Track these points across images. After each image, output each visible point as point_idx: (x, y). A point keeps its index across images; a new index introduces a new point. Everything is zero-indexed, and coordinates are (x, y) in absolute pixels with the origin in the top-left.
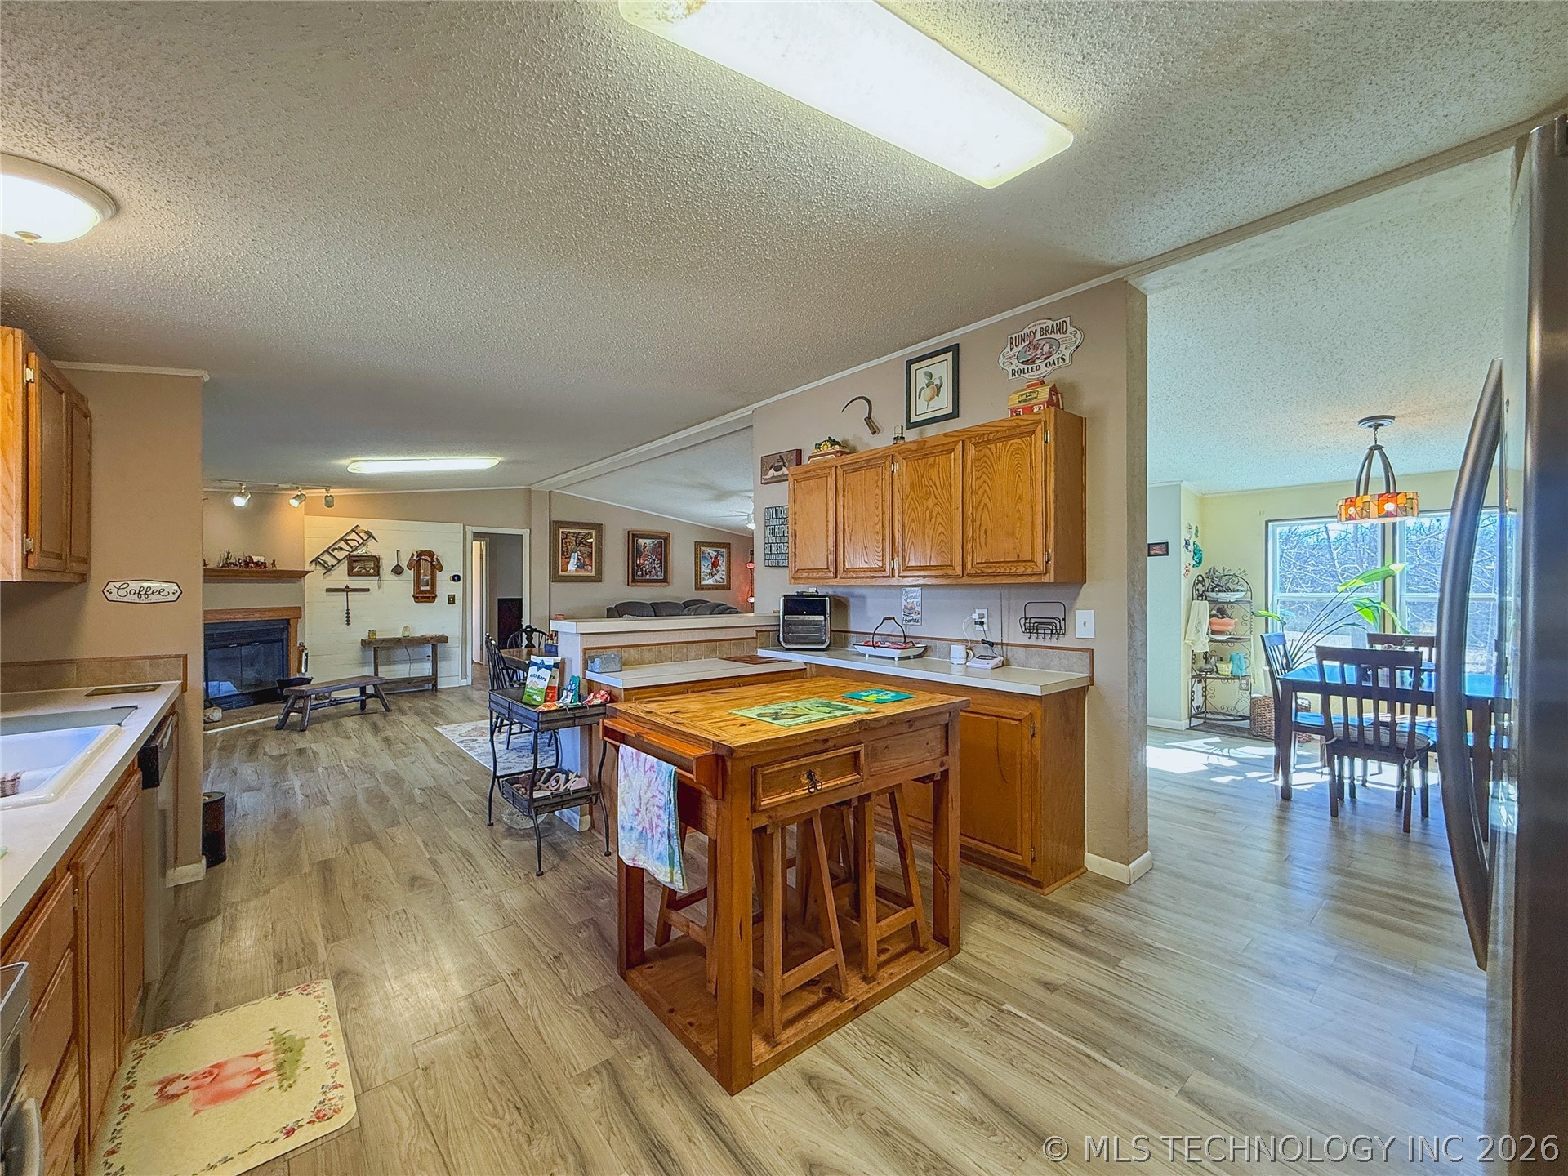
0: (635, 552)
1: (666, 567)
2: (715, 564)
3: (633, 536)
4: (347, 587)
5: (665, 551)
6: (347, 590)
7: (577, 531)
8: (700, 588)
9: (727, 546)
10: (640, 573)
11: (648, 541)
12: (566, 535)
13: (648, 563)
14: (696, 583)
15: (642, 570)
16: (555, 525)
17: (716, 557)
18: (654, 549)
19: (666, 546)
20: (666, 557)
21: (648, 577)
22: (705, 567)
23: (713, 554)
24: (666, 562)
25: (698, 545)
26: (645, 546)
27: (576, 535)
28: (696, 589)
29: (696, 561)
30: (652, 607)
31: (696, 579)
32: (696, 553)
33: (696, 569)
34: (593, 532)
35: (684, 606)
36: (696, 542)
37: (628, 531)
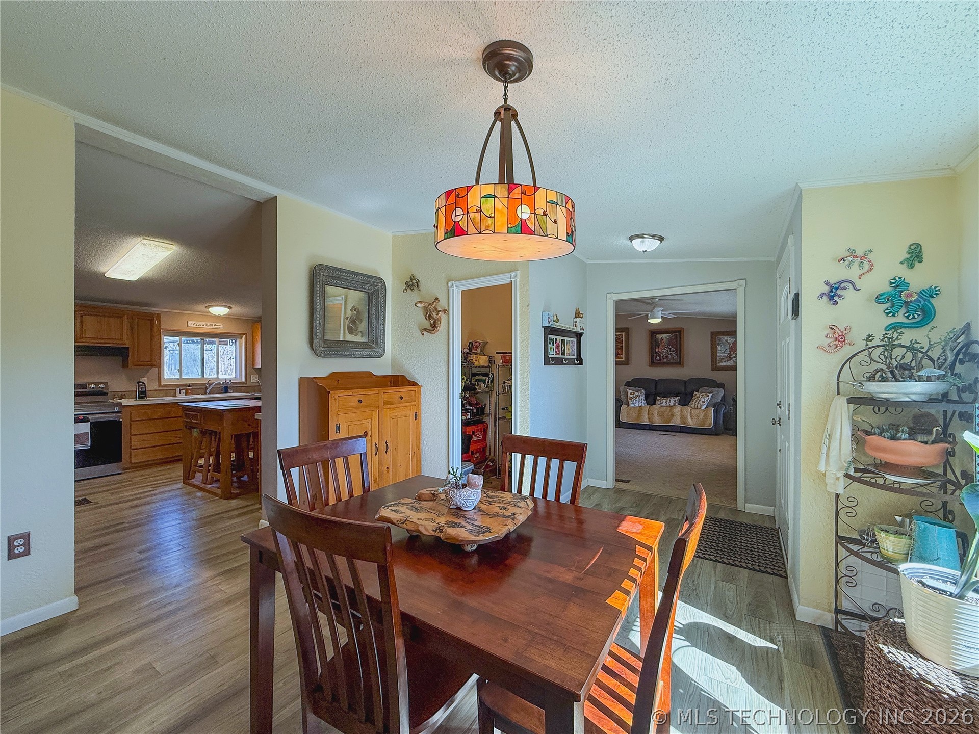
0: (654, 343)
1: (680, 353)
2: (733, 349)
3: (653, 334)
5: (680, 342)
8: (715, 368)
10: (658, 358)
11: (664, 336)
13: (664, 351)
14: (712, 365)
15: (660, 356)
18: (670, 342)
19: (680, 338)
20: (680, 346)
21: (665, 361)
22: (723, 352)
23: (731, 340)
24: (681, 350)
25: (714, 335)
26: (662, 339)
28: (713, 370)
29: (712, 348)
30: (656, 383)
31: (712, 361)
32: (712, 341)
33: (712, 355)
34: (623, 333)
35: (685, 382)
36: (712, 332)
37: (649, 331)
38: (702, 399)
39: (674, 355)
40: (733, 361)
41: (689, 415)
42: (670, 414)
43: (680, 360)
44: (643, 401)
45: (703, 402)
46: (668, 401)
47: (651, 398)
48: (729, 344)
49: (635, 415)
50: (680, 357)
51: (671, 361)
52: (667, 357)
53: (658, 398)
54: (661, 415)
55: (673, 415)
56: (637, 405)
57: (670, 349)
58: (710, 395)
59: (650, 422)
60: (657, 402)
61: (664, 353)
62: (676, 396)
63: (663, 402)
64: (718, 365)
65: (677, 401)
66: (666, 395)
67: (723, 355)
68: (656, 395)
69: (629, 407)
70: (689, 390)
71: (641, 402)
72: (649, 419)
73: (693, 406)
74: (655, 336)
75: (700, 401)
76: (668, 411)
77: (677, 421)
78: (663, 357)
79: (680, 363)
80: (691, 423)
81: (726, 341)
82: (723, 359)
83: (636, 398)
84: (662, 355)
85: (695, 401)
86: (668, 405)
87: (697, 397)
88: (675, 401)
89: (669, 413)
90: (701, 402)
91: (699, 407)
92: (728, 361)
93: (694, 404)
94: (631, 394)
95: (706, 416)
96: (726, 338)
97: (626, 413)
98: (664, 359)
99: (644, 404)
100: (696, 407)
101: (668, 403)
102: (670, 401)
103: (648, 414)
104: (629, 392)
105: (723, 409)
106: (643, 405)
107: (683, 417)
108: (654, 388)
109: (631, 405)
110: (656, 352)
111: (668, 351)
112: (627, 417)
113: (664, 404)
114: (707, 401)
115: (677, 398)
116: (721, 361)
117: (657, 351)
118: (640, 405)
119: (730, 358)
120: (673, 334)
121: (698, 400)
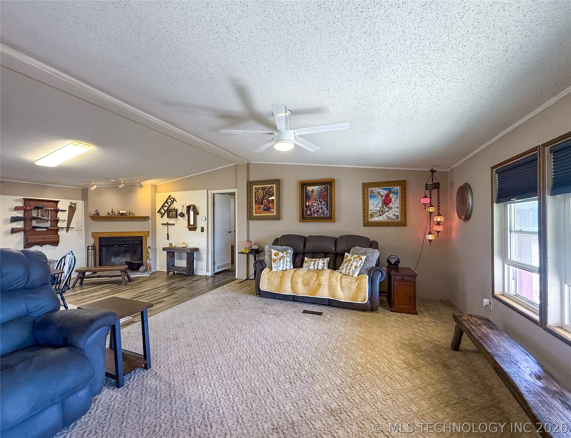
0: (304, 196)
1: (331, 207)
2: (387, 201)
3: (304, 185)
4: (168, 223)
5: (331, 195)
6: (168, 224)
7: (264, 186)
8: (367, 224)
9: (403, 184)
10: (309, 212)
11: (315, 188)
12: (257, 189)
13: (315, 205)
14: (364, 220)
15: (310, 210)
16: (250, 184)
17: (387, 196)
18: (320, 193)
19: (331, 190)
20: (331, 199)
21: (316, 215)
22: (375, 205)
23: (384, 192)
24: (331, 203)
25: (366, 186)
26: (313, 192)
27: (264, 189)
28: (365, 225)
29: (364, 201)
30: (305, 239)
31: (364, 216)
32: (364, 194)
33: (364, 209)
34: (274, 186)
35: (336, 240)
36: (363, 184)
37: (300, 182)
38: (355, 264)
39: (325, 209)
40: (386, 215)
41: (339, 285)
42: (317, 283)
43: (331, 215)
44: (289, 263)
45: (356, 267)
46: (316, 263)
47: (298, 259)
48: (382, 196)
49: (276, 282)
50: (331, 212)
51: (322, 215)
52: (318, 211)
53: (306, 259)
54: (306, 284)
55: (319, 285)
56: (281, 269)
57: (321, 202)
58: (364, 258)
59: (294, 291)
60: (304, 264)
61: (315, 207)
62: (326, 257)
63: (310, 264)
64: (370, 220)
65: (326, 264)
66: (315, 254)
67: (376, 209)
68: (304, 254)
69: (271, 273)
70: (340, 249)
71: (286, 265)
72: (292, 288)
73: (343, 271)
74: (306, 188)
75: (351, 265)
76: (315, 279)
77: (324, 294)
78: (314, 210)
79: (330, 218)
80: (342, 296)
81: (379, 193)
82: (376, 213)
83: (280, 260)
84: (312, 209)
85: (346, 265)
86: (316, 268)
87: (349, 260)
88: (324, 263)
89: (315, 281)
90: (353, 268)
91: (351, 274)
92: (380, 215)
93: (344, 270)
94: (275, 255)
95: (359, 288)
96: (378, 190)
97: (266, 280)
98: (314, 213)
99: (290, 266)
100: (347, 273)
101: (316, 265)
102: (318, 263)
103: (291, 282)
104: (274, 252)
105: (379, 277)
106: (288, 268)
107: (331, 287)
108: (302, 246)
109: (274, 270)
110: (307, 207)
111: (319, 205)
112: (268, 284)
113: (312, 267)
114: (360, 265)
115: (327, 260)
116: (372, 216)
117: (307, 204)
118: (285, 269)
119: (382, 212)
120: (324, 186)
121: (350, 265)
